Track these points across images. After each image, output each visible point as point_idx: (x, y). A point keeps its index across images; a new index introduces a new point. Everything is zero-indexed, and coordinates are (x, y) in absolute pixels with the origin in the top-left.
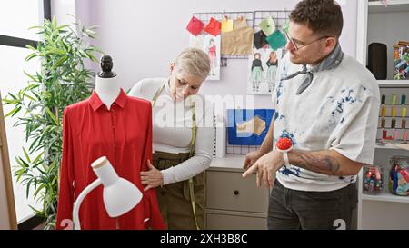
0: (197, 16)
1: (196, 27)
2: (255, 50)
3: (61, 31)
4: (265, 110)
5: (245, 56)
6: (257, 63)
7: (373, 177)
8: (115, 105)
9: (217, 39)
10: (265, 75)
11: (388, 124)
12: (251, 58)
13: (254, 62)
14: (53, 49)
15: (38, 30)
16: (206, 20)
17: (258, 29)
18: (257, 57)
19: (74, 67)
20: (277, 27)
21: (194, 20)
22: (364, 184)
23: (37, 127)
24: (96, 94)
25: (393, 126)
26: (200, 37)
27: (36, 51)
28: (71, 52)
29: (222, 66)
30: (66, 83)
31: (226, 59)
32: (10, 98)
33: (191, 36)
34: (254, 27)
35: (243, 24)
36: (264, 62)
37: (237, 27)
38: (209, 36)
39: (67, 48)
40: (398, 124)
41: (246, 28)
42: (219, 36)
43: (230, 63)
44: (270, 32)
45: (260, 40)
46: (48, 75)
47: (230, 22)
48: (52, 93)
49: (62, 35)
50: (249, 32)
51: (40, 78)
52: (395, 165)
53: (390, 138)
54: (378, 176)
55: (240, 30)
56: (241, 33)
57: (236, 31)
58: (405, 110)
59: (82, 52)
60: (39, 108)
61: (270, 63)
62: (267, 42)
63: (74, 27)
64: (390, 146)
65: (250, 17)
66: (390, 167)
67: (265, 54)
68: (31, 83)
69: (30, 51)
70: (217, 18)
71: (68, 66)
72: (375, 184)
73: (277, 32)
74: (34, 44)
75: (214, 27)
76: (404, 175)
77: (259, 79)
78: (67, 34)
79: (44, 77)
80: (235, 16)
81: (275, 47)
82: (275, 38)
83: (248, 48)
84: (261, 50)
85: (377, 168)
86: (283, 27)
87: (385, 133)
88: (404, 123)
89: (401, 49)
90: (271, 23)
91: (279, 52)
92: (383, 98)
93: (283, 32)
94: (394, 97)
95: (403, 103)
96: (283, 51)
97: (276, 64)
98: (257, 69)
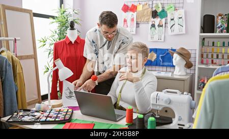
0: (126, 4)
1: (126, 9)
2: (153, 19)
3: (65, 12)
4: (156, 49)
5: (148, 22)
6: (153, 26)
8: (76, 42)
9: (135, 14)
11: (215, 56)
12: (150, 23)
13: (152, 25)
14: (60, 19)
16: (130, 5)
17: (154, 9)
18: (153, 23)
20: (163, 7)
21: (125, 5)
22: (198, 85)
24: (67, 37)
25: (217, 57)
26: (127, 13)
27: (54, 20)
28: (67, 20)
29: (137, 27)
31: (139, 24)
32: (42, 40)
33: (123, 13)
34: (152, 8)
35: (147, 6)
37: (145, 8)
38: (131, 13)
39: (65, 19)
40: (220, 56)
41: (148, 9)
42: (136, 13)
43: (141, 26)
44: (159, 10)
45: (155, 14)
47: (141, 5)
50: (150, 10)
51: (56, 32)
53: (215, 63)
55: (145, 10)
56: (146, 11)
57: (144, 10)
58: (223, 49)
61: (160, 26)
62: (158, 16)
64: (211, 67)
65: (151, 3)
67: (157, 21)
68: (52, 34)
69: (51, 20)
70: (135, 4)
72: (204, 86)
73: (163, 11)
74: (53, 17)
75: (133, 8)
77: (154, 33)
80: (143, 3)
81: (162, 18)
82: (162, 13)
83: (149, 18)
84: (155, 19)
85: (206, 78)
86: (166, 8)
87: (212, 61)
88: (223, 56)
89: (220, 17)
90: (160, 6)
91: (163, 20)
92: (213, 43)
93: (166, 10)
94: (219, 43)
95: (224, 45)
96: (166, 20)
97: (162, 26)
98: (153, 28)
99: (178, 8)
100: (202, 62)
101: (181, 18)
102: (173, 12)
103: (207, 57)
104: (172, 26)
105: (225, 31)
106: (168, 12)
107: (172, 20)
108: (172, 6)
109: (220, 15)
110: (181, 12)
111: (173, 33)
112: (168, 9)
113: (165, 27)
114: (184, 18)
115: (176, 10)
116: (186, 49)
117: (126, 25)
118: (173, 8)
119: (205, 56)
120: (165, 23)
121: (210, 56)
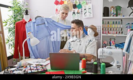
1: (57, 3)
2: (73, 9)
3: (18, 3)
6: (74, 13)
7: (105, 44)
10: (76, 16)
11: (109, 29)
12: (72, 12)
13: (73, 13)
14: (16, 8)
15: (12, 3)
16: (59, 1)
17: (74, 3)
18: (74, 11)
19: (22, 14)
22: (102, 46)
23: (12, 30)
25: (111, 30)
27: (12, 9)
28: (21, 9)
30: (20, 18)
32: (4, 21)
34: (73, 3)
35: (70, 2)
36: (76, 12)
37: (68, 3)
39: (20, 8)
41: (71, 3)
44: (77, 4)
45: (75, 6)
46: (15, 16)
47: (67, 1)
48: (16, 21)
49: (18, 5)
50: (72, 4)
51: (12, 17)
52: (111, 40)
53: (110, 33)
54: (106, 43)
55: (69, 4)
59: (24, 9)
60: (12, 25)
61: (78, 13)
62: (77, 7)
63: (22, 2)
64: (109, 35)
66: (109, 41)
67: (76, 10)
68: (10, 18)
69: (10, 9)
70: (63, 0)
71: (20, 13)
72: (105, 45)
73: (80, 4)
74: (11, 7)
75: (62, 3)
76: (113, 43)
77: (75, 17)
78: (20, 4)
79: (13, 17)
81: (79, 8)
82: (79, 6)
83: (71, 9)
84: (75, 9)
85: (106, 41)
86: (81, 3)
87: (108, 32)
88: (114, 29)
89: (112, 8)
90: (78, 2)
91: (80, 10)
92: (108, 22)
93: (81, 4)
94: (111, 22)
95: (113, 24)
96: (81, 9)
97: (79, 13)
98: (74, 15)
99: (88, 3)
100: (103, 33)
101: (90, 9)
102: (86, 5)
103: (105, 30)
104: (85, 13)
105: (115, 15)
106: (83, 5)
107: (85, 9)
108: (85, 2)
109: (112, 7)
110: (90, 6)
111: (86, 17)
112: (83, 3)
113: (81, 14)
114: (91, 9)
115: (87, 4)
116: (95, 26)
117: (57, 12)
118: (85, 3)
119: (104, 29)
120: (81, 12)
121: (107, 29)
